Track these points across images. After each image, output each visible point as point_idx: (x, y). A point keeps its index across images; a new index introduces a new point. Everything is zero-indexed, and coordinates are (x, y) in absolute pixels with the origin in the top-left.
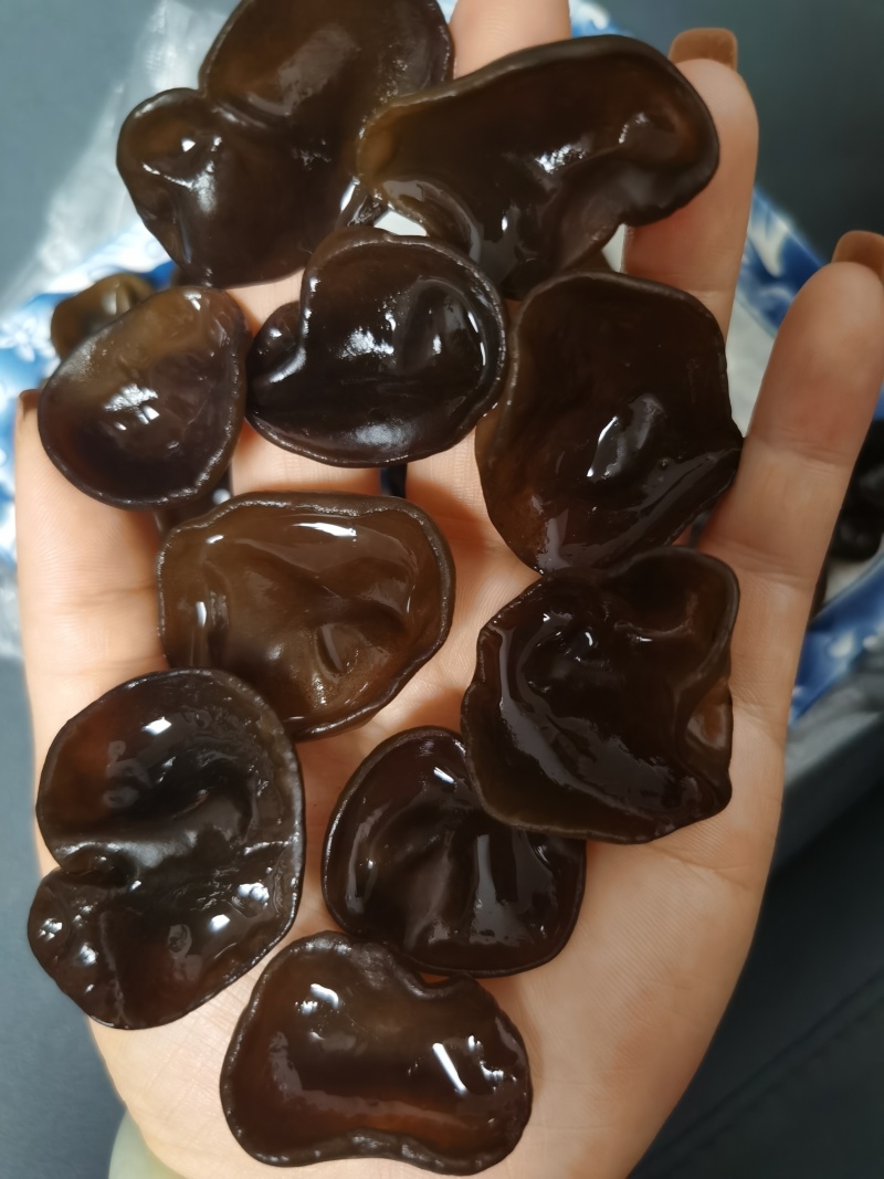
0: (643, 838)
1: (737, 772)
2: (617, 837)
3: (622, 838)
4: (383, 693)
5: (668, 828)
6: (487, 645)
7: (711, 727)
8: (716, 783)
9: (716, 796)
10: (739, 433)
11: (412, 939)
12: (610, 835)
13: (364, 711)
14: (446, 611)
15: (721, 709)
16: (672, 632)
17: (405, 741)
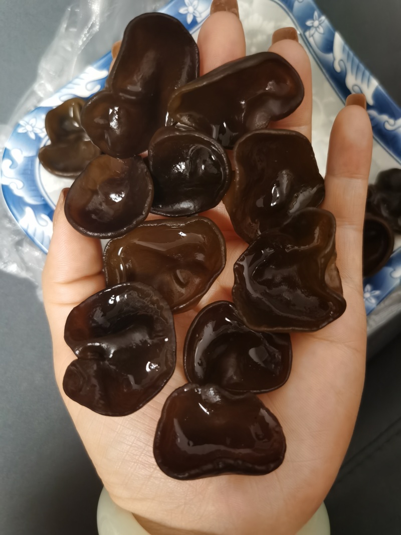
0: (315, 329)
2: (304, 329)
3: (307, 329)
5: (324, 325)
6: (238, 270)
7: (332, 280)
8: (340, 299)
9: (341, 307)
10: (322, 178)
12: (301, 329)
15: (335, 273)
16: (312, 245)
17: (211, 306)
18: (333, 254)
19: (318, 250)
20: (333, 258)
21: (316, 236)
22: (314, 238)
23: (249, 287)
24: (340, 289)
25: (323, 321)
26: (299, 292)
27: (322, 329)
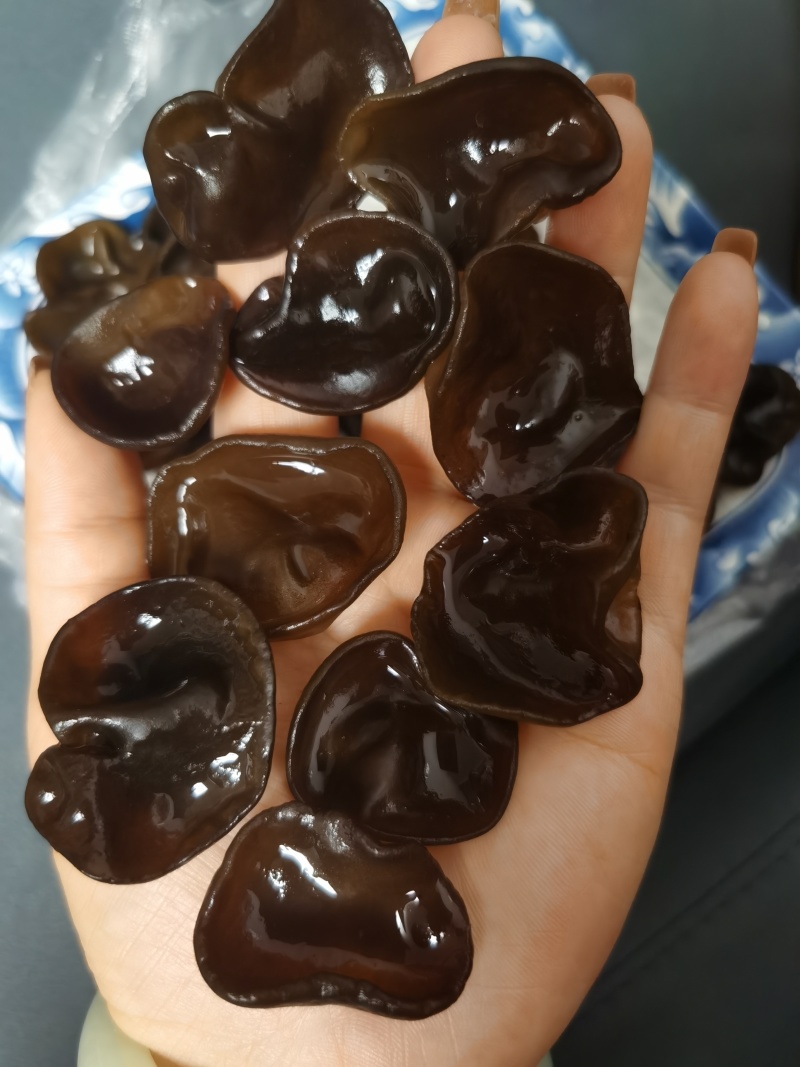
0: (568, 722)
1: (647, 664)
2: (546, 719)
3: (551, 720)
4: (345, 596)
5: (588, 715)
6: (433, 566)
7: (624, 625)
8: (630, 670)
9: (629, 686)
10: (640, 391)
11: (367, 810)
12: (540, 717)
13: (329, 611)
14: (399, 528)
15: (632, 612)
16: (591, 544)
17: (362, 642)
18: (634, 570)
19: (602, 557)
20: (632, 581)
21: (603, 528)
22: (595, 532)
23: (449, 606)
24: (636, 649)
25: (588, 709)
26: (548, 640)
27: (584, 724)
